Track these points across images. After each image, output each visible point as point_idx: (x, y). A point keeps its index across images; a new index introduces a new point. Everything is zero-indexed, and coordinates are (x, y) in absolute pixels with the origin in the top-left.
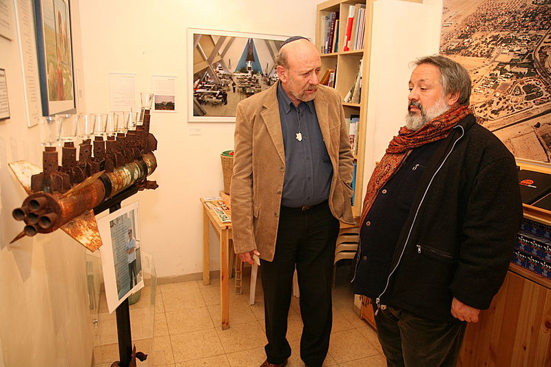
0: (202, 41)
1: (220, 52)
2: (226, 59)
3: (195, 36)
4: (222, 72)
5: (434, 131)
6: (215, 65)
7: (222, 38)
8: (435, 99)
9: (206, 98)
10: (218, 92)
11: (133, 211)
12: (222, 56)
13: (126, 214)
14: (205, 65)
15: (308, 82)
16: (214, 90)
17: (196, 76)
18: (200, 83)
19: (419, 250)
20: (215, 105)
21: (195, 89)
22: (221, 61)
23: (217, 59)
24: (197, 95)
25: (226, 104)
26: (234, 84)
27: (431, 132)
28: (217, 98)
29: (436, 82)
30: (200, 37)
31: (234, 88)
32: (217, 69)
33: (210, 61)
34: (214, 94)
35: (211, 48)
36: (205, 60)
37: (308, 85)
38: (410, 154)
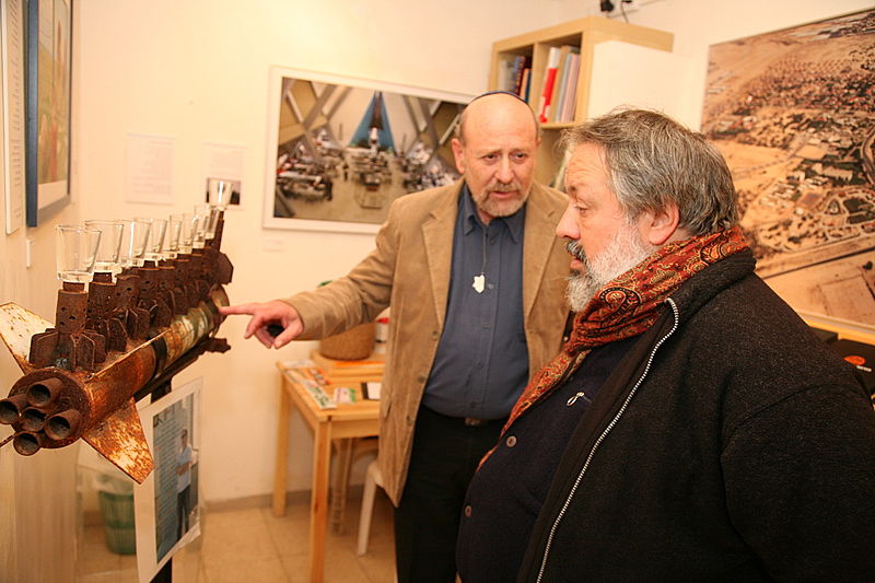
0: (294, 88)
1: (326, 109)
2: (335, 124)
3: (285, 81)
4: (327, 145)
6: (316, 133)
7: (330, 88)
9: (297, 189)
10: (318, 179)
11: (192, 395)
12: (329, 117)
13: (180, 402)
14: (297, 131)
15: (493, 176)
16: (311, 173)
17: (282, 149)
18: (288, 161)
20: (311, 200)
21: (279, 170)
22: (326, 127)
23: (319, 121)
24: (281, 183)
25: (330, 199)
26: (346, 167)
28: (316, 189)
30: (292, 83)
31: (346, 175)
32: (319, 139)
33: (307, 124)
34: (311, 182)
35: (311, 104)
36: (297, 121)
37: (494, 181)
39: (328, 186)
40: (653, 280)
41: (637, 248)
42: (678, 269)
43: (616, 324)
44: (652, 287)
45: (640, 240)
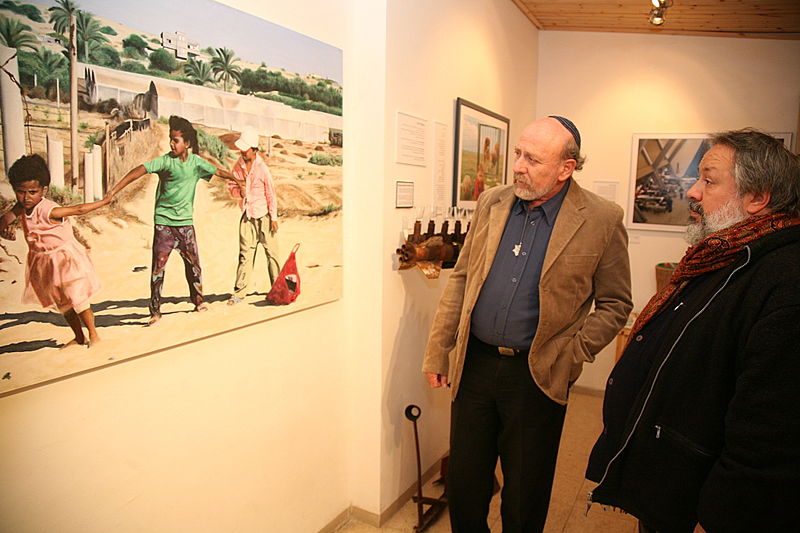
0: (646, 146)
1: (668, 156)
2: (673, 163)
3: (641, 141)
4: (668, 177)
5: (712, 253)
6: (661, 170)
7: (671, 142)
8: (722, 200)
9: (648, 205)
10: (662, 198)
12: (670, 160)
14: (649, 170)
16: (657, 195)
17: (638, 182)
18: (642, 189)
19: (658, 433)
20: (657, 212)
21: (636, 195)
22: (668, 166)
23: (664, 163)
24: (637, 202)
25: (670, 211)
26: (681, 190)
27: (707, 256)
28: (661, 205)
29: (726, 174)
30: (644, 143)
31: (681, 195)
32: (663, 174)
33: (655, 165)
34: (658, 201)
35: (657, 153)
36: (649, 164)
38: (685, 287)
39: (669, 203)
40: (739, 235)
41: (738, 213)
42: (756, 231)
43: (712, 260)
44: (738, 239)
45: (741, 208)
